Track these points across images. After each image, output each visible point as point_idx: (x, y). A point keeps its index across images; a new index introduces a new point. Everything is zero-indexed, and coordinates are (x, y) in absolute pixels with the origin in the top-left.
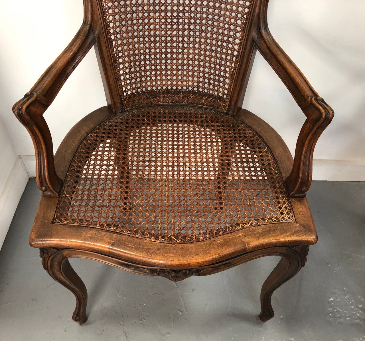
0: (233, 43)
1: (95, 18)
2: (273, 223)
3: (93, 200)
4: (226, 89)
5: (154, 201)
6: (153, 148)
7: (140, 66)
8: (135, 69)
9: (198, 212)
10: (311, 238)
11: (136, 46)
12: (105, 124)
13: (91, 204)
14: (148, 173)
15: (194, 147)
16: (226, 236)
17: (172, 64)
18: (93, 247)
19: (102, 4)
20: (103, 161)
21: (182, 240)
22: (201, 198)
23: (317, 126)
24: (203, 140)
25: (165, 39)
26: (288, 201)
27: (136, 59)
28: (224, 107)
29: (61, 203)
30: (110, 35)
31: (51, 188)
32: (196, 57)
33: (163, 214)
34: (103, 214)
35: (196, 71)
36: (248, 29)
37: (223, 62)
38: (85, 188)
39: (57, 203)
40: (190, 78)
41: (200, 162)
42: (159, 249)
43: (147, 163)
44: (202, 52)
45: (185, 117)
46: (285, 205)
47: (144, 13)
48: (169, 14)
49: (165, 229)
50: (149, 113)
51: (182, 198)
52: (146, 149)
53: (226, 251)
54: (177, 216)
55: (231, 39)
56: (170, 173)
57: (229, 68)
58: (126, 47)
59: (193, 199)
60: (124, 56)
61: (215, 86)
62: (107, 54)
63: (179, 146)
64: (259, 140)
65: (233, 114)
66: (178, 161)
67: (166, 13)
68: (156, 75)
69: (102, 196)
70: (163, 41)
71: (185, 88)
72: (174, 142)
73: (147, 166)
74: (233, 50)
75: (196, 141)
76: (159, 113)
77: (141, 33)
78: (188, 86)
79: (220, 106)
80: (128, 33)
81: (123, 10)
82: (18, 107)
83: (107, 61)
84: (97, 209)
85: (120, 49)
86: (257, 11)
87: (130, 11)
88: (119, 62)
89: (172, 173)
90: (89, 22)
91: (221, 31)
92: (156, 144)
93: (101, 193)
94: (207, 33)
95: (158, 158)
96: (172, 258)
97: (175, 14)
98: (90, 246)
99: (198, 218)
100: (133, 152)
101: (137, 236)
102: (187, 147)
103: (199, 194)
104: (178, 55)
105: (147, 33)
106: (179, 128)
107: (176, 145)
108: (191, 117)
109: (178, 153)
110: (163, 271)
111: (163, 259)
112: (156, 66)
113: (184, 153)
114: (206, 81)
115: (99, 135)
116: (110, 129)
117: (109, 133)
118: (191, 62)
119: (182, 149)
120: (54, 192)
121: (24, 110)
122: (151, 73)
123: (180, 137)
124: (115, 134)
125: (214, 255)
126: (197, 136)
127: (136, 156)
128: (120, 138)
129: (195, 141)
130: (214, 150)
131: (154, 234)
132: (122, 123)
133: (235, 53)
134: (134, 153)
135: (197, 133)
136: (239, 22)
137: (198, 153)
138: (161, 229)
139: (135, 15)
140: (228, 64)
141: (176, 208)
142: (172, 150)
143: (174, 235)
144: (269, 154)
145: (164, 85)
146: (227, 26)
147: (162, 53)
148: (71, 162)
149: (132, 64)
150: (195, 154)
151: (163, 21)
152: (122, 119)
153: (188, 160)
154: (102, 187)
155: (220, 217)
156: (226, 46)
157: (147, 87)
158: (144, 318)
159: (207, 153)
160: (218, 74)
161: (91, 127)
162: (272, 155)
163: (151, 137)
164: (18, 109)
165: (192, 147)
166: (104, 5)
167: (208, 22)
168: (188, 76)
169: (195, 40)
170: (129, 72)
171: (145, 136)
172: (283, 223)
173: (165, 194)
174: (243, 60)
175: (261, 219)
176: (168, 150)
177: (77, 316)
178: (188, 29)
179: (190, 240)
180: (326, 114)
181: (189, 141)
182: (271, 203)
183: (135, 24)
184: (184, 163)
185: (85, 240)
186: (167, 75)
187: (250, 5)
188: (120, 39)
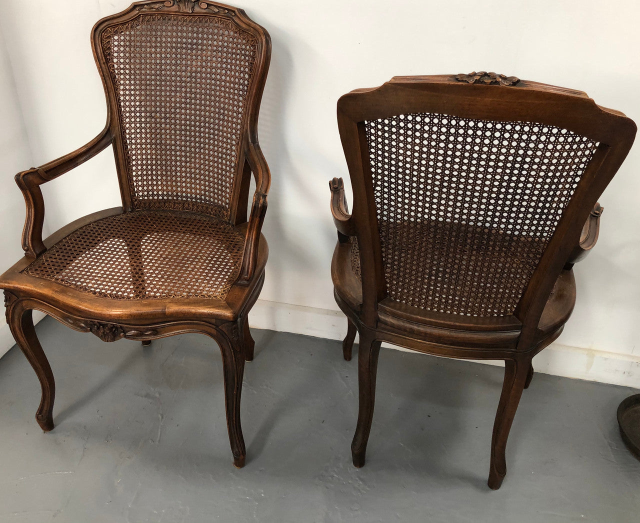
0: (231, 155)
1: (114, 124)
2: (203, 298)
4: (228, 199)
8: (147, 172)
10: (229, 313)
16: (154, 301)
21: (114, 298)
25: (175, 148)
26: (231, 287)
28: (226, 216)
30: (126, 139)
31: (31, 248)
39: (32, 262)
46: (225, 289)
47: (157, 124)
57: (229, 179)
58: (139, 152)
60: (137, 159)
61: (219, 196)
65: (233, 222)
74: (231, 161)
80: (142, 140)
81: (138, 120)
83: (121, 161)
85: (134, 152)
87: (144, 121)
88: (132, 164)
90: (108, 127)
91: (220, 144)
94: (210, 145)
96: (96, 306)
97: (183, 127)
101: (80, 290)
104: (187, 164)
105: (158, 142)
111: (89, 306)
112: (167, 172)
114: (211, 189)
120: (33, 252)
121: (21, 176)
122: (162, 178)
133: (233, 164)
136: (234, 137)
139: (148, 125)
140: (228, 174)
143: (110, 294)
146: (225, 140)
147: (172, 160)
149: (144, 167)
164: (17, 175)
166: (123, 114)
170: (141, 174)
172: (212, 299)
177: (40, 413)
187: (241, 123)
188: (135, 144)
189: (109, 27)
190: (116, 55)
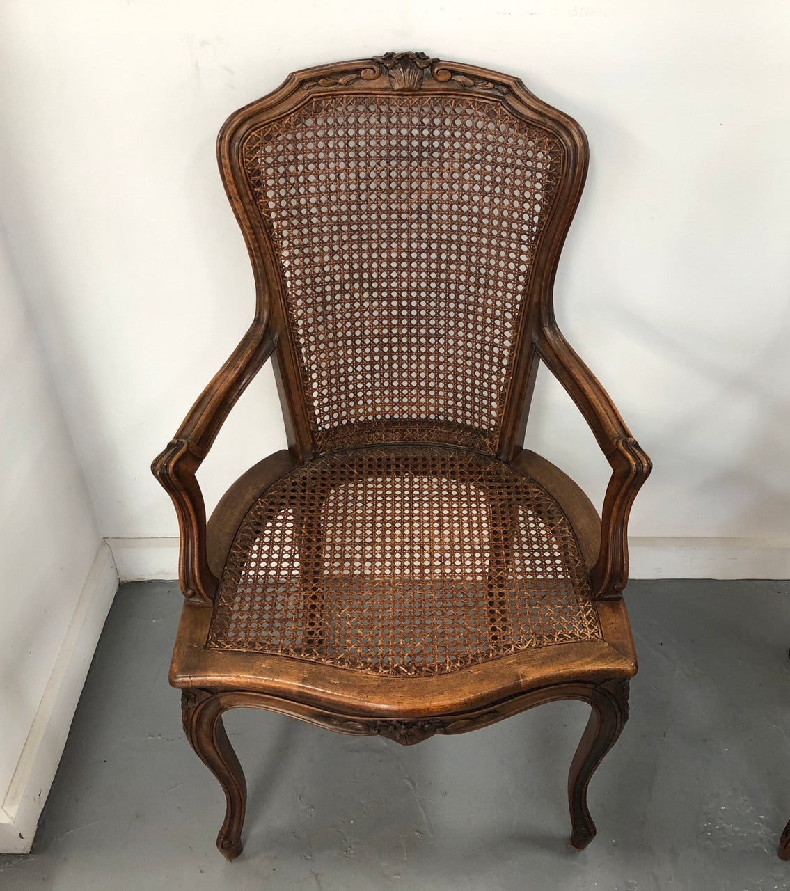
0: (501, 346)
1: (275, 314)
2: (565, 642)
3: (270, 610)
4: (494, 418)
5: (370, 610)
6: (369, 521)
7: (347, 383)
8: (338, 389)
9: (443, 627)
10: (627, 666)
11: (341, 353)
12: (285, 481)
13: (266, 616)
14: (360, 564)
15: (438, 518)
16: (489, 665)
17: (400, 379)
18: (273, 684)
19: (286, 292)
20: (284, 546)
21: (416, 672)
22: (449, 604)
23: (626, 484)
24: (455, 505)
25: (389, 340)
26: (594, 606)
27: (339, 373)
28: (491, 447)
29: (218, 617)
30: (298, 338)
31: (202, 592)
32: (441, 368)
33: (386, 631)
34: (287, 633)
35: (441, 389)
36: (523, 326)
37: (486, 376)
38: (256, 592)
39: (211, 617)
40: (432, 401)
41: (449, 544)
42: (379, 686)
43: (358, 548)
44: (451, 360)
45: (424, 466)
46: (587, 614)
47: (354, 303)
48: (394, 303)
49: (389, 656)
50: (361, 459)
51: (417, 605)
52: (356, 523)
53: (488, 688)
54: (409, 634)
55: (496, 341)
56: (398, 564)
57: (497, 385)
58: (323, 356)
59: (436, 607)
60: (320, 369)
61: (474, 413)
62: (291, 367)
63: (413, 517)
64: (549, 504)
65: (508, 458)
66: (412, 543)
67: (389, 302)
68: (373, 397)
69: (285, 603)
70: (385, 344)
71: (423, 416)
72: (404, 510)
73: (358, 552)
74: (502, 357)
75: (442, 507)
76: (379, 460)
77: (349, 334)
78: (428, 413)
79: (486, 445)
80: (328, 334)
81: (319, 299)
82: (162, 465)
83: (292, 378)
84: (277, 624)
85: (313, 358)
86: (535, 300)
87: (330, 301)
88: (311, 378)
89: (400, 563)
90: (265, 321)
91: (479, 328)
92: (374, 515)
93: (283, 598)
94: (458, 331)
95: (377, 537)
96: (399, 699)
97: (404, 303)
98: (267, 684)
99: (443, 637)
100: (334, 529)
101: (343, 667)
102: (426, 518)
103: (446, 598)
104: (411, 364)
105: (358, 333)
106: (413, 485)
107: (407, 515)
108: (434, 466)
109: (412, 530)
110: (385, 724)
111: (386, 701)
112: (374, 383)
113: (421, 528)
114: (459, 404)
115: (275, 501)
116: (293, 491)
117: (293, 498)
118: (432, 376)
119: (418, 521)
120: (207, 598)
121: (170, 469)
123: (415, 502)
124: (303, 498)
125: (467, 693)
126: (445, 499)
127: (339, 536)
128: (312, 505)
129: (440, 508)
130: (472, 523)
131: (371, 663)
132: (313, 478)
133: (505, 362)
134: (336, 530)
135: (445, 493)
136: (508, 315)
137: (446, 528)
138: (382, 655)
139: (338, 307)
140: (494, 378)
141: (407, 622)
142: (401, 523)
143: (403, 665)
144: (567, 528)
145: (387, 413)
146: (489, 321)
147: (384, 362)
148: (230, 549)
149: (333, 381)
150: (439, 530)
151: (385, 313)
152: (315, 472)
153: (428, 540)
154: (284, 589)
155: (480, 634)
156: (489, 351)
157: (357, 416)
158: (351, 847)
159: (460, 528)
160: (479, 394)
161: (261, 487)
162: (572, 530)
163: (364, 502)
164: (161, 467)
165: (436, 518)
166: (290, 293)
167: (459, 315)
168: (428, 396)
169: (437, 341)
170: (328, 394)
171: (355, 501)
172: (581, 642)
173: (389, 599)
174: (517, 372)
175: (547, 636)
176: (393, 524)
177: (226, 838)
178: (426, 324)
179: (430, 672)
180: (637, 466)
181: (431, 508)
182: (565, 611)
183: (339, 320)
184: (421, 545)
185: (260, 673)
186: (392, 395)
187: (524, 290)
188: (314, 343)
189: (254, 130)
190: (270, 182)
